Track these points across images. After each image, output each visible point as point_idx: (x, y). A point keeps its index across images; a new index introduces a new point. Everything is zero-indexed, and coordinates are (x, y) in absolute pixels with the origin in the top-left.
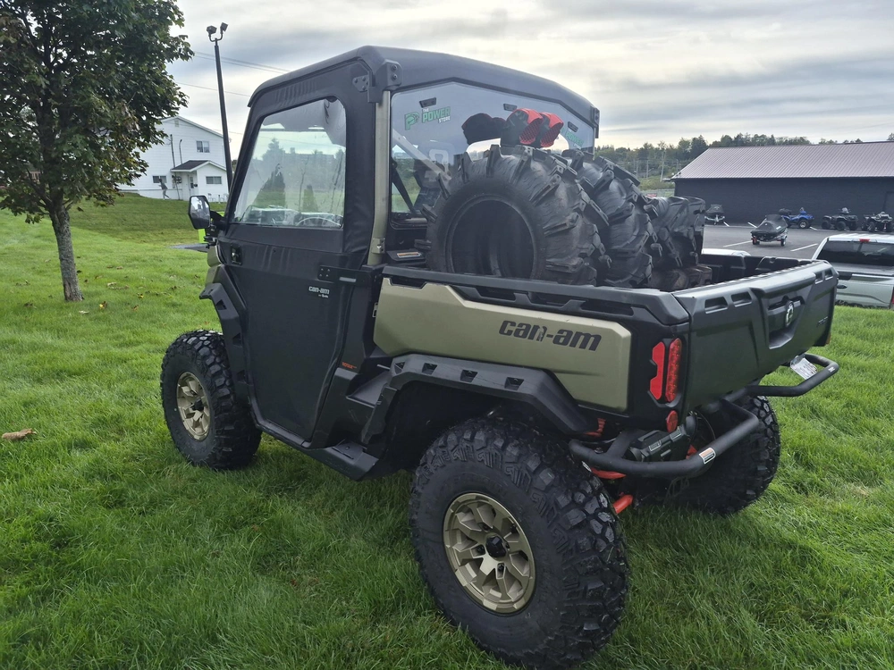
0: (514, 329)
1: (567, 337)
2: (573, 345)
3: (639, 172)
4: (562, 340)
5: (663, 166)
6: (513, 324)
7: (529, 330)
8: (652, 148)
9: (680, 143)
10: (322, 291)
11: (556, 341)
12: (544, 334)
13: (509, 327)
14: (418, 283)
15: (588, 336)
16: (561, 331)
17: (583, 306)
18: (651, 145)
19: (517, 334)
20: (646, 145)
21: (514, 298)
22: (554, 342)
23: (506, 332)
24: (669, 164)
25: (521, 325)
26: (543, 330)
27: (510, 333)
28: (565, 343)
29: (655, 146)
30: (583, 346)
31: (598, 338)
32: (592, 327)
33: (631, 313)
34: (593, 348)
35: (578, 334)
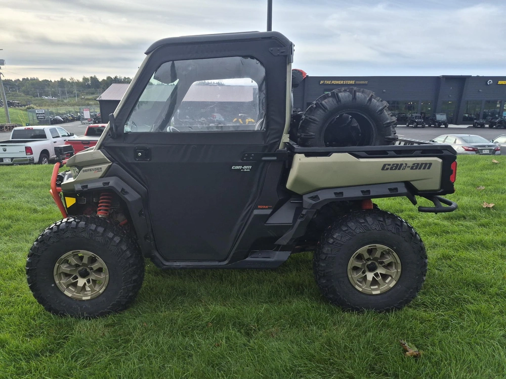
0: (390, 167)
1: (416, 166)
2: (420, 169)
3: (61, 95)
4: (414, 168)
5: (76, 92)
6: (389, 165)
7: (398, 167)
8: (66, 81)
9: (83, 79)
10: (245, 167)
11: (412, 168)
12: (405, 167)
13: (387, 167)
14: (327, 154)
15: (426, 164)
16: (414, 164)
17: (422, 153)
18: (65, 79)
19: (391, 169)
20: (62, 79)
21: (388, 154)
22: (411, 169)
23: (385, 169)
24: (80, 91)
25: (394, 165)
26: (405, 165)
27: (387, 169)
28: (416, 169)
29: (68, 80)
30: (424, 168)
31: (431, 164)
32: (427, 160)
33: (443, 153)
34: (429, 168)
35: (422, 164)
